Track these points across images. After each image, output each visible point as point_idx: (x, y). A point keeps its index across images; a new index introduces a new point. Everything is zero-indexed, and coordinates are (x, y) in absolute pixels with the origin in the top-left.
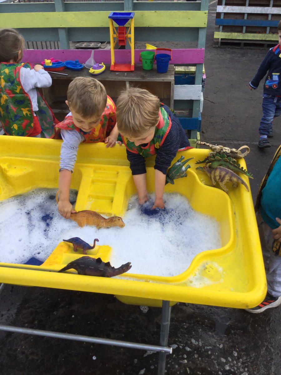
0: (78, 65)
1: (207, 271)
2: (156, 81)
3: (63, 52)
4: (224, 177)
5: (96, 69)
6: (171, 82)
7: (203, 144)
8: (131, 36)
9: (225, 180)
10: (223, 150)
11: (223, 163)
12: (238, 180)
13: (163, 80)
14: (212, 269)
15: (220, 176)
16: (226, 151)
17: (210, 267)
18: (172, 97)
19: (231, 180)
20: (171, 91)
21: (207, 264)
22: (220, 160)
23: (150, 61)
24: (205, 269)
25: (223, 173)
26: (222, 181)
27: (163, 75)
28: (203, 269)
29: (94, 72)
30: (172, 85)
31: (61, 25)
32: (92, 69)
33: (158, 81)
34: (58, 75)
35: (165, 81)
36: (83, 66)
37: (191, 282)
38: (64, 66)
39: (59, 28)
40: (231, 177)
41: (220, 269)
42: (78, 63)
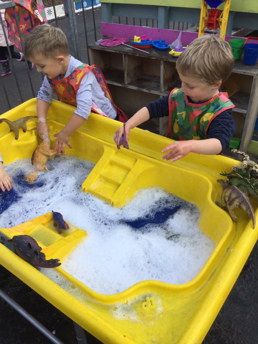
0: (164, 45)
1: (144, 304)
2: (236, 72)
3: (159, 31)
4: (234, 200)
5: (177, 51)
6: (253, 77)
7: (241, 154)
8: (222, 20)
9: (233, 205)
10: (252, 167)
11: (243, 183)
12: (247, 210)
13: (244, 72)
14: (152, 305)
15: (229, 198)
16: (255, 170)
17: (151, 301)
18: (252, 93)
19: (240, 207)
20: (252, 87)
21: (150, 296)
22: (241, 178)
23: (238, 50)
24: (143, 302)
25: (234, 196)
26: (230, 204)
27: (248, 67)
28: (142, 300)
29: (174, 54)
30: (253, 80)
31: (161, 4)
32: (174, 51)
33: (239, 73)
34: (142, 52)
35: (246, 74)
36: (168, 47)
37: (116, 309)
38: (150, 45)
39: (159, 6)
40: (240, 204)
41: (160, 309)
42: (164, 43)
